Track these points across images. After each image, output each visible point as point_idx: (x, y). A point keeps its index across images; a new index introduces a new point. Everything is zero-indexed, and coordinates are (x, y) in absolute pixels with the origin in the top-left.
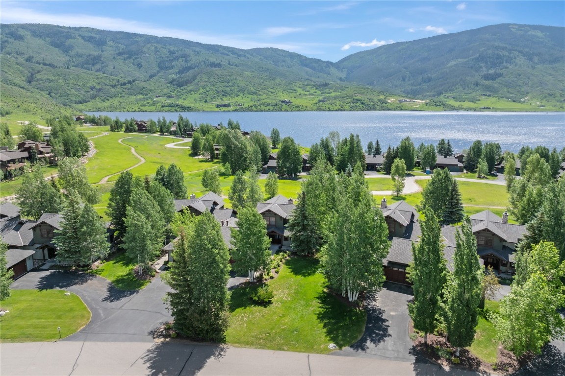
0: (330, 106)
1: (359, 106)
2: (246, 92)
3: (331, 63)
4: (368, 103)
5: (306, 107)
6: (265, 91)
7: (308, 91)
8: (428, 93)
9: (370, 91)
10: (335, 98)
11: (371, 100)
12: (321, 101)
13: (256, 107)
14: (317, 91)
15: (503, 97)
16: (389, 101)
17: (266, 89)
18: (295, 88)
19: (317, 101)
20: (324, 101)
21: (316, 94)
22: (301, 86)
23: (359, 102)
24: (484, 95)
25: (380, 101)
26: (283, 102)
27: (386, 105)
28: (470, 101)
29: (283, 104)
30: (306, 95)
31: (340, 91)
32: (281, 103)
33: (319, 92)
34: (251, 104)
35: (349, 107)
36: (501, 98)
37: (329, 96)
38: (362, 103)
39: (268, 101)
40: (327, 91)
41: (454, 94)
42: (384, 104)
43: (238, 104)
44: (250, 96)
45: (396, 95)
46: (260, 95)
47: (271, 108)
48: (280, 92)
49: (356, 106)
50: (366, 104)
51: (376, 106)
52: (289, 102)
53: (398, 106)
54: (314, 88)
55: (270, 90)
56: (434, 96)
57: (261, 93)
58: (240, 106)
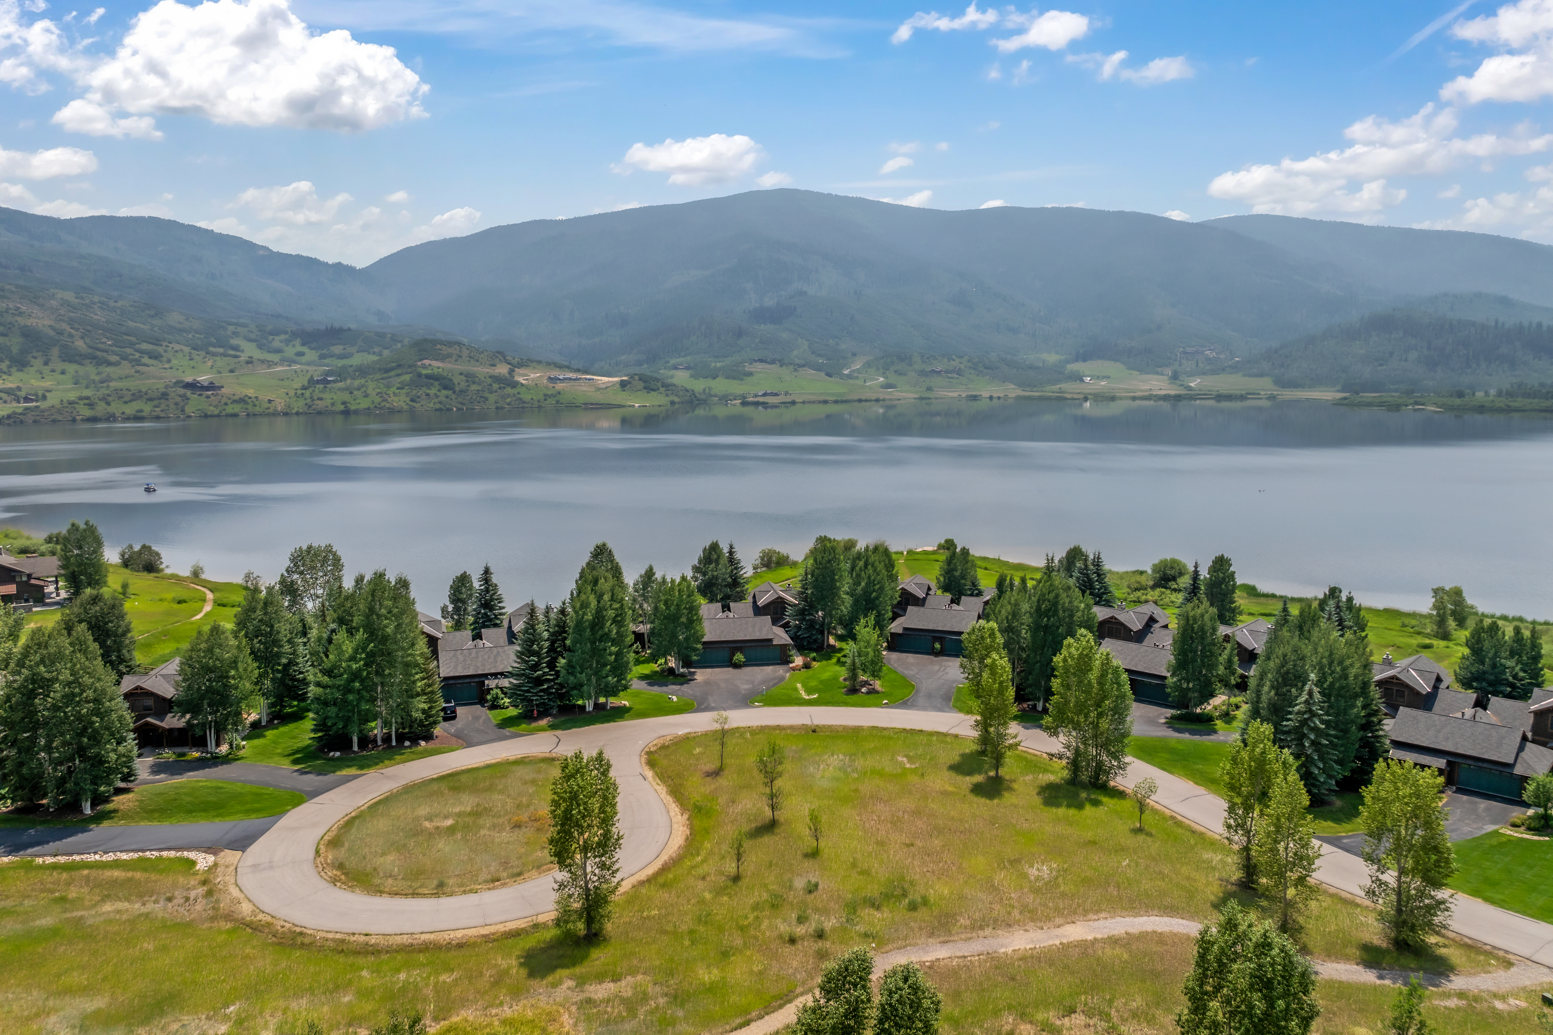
0: (346, 397)
1: (437, 396)
2: (55, 351)
3: (349, 270)
4: (463, 385)
5: (270, 401)
6: (129, 351)
7: (278, 351)
8: (623, 358)
9: (465, 353)
10: (362, 371)
11: (470, 377)
12: (318, 382)
14: (305, 349)
15: (804, 366)
16: (521, 380)
17: (131, 345)
18: (234, 342)
19: (306, 384)
20: (329, 382)
21: (303, 359)
22: (253, 336)
23: (436, 383)
24: (761, 361)
25: (497, 379)
26: (193, 386)
27: (515, 391)
28: (727, 377)
29: (188, 393)
30: (270, 364)
32: (182, 391)
33: (311, 355)
34: (73, 396)
35: (408, 400)
36: (800, 366)
37: (344, 367)
38: (446, 388)
39: (134, 384)
40: (337, 349)
41: (689, 358)
42: (508, 390)
43: (22, 394)
44: (71, 368)
45: (539, 362)
46: (109, 364)
47: (147, 408)
48: (180, 355)
49: (428, 395)
50: (457, 389)
51: (487, 395)
52: (211, 387)
53: (550, 393)
54: (298, 342)
55: (145, 346)
56: (639, 363)
57: (114, 358)
58: (32, 401)
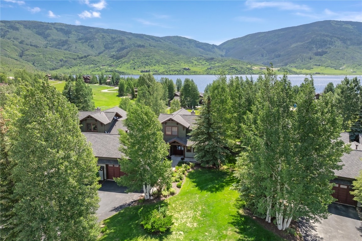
0: (215, 72)
1: (234, 72)
2: (160, 63)
3: (216, 46)
4: (240, 69)
5: (200, 72)
6: (173, 62)
7: (201, 63)
8: (278, 65)
9: (241, 63)
10: (218, 67)
11: (242, 68)
12: (209, 69)
13: (167, 72)
14: (206, 62)
15: (328, 66)
16: (253, 69)
17: (173, 61)
18: (192, 61)
19: (207, 69)
20: (211, 69)
21: (206, 64)
22: (196, 60)
23: (234, 69)
24: (316, 65)
25: (248, 68)
26: (185, 69)
27: (252, 71)
28: (307, 69)
29: (184, 70)
30: (199, 65)
31: (221, 62)
32: (183, 70)
33: (207, 64)
34: (164, 71)
35: (228, 73)
36: (327, 67)
37: (214, 66)
38: (236, 70)
39: (175, 69)
40: (213, 62)
41: (296, 65)
42: (250, 71)
43: (155, 70)
44: (163, 65)
45: (258, 65)
46: (170, 65)
47: (177, 73)
48: (182, 63)
49: (232, 72)
50: (239, 70)
51: (245, 72)
52: (189, 69)
53: (260, 72)
54: (205, 61)
55: (176, 62)
56: (283, 66)
57: (170, 64)
58: (157, 71)
